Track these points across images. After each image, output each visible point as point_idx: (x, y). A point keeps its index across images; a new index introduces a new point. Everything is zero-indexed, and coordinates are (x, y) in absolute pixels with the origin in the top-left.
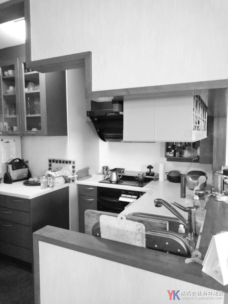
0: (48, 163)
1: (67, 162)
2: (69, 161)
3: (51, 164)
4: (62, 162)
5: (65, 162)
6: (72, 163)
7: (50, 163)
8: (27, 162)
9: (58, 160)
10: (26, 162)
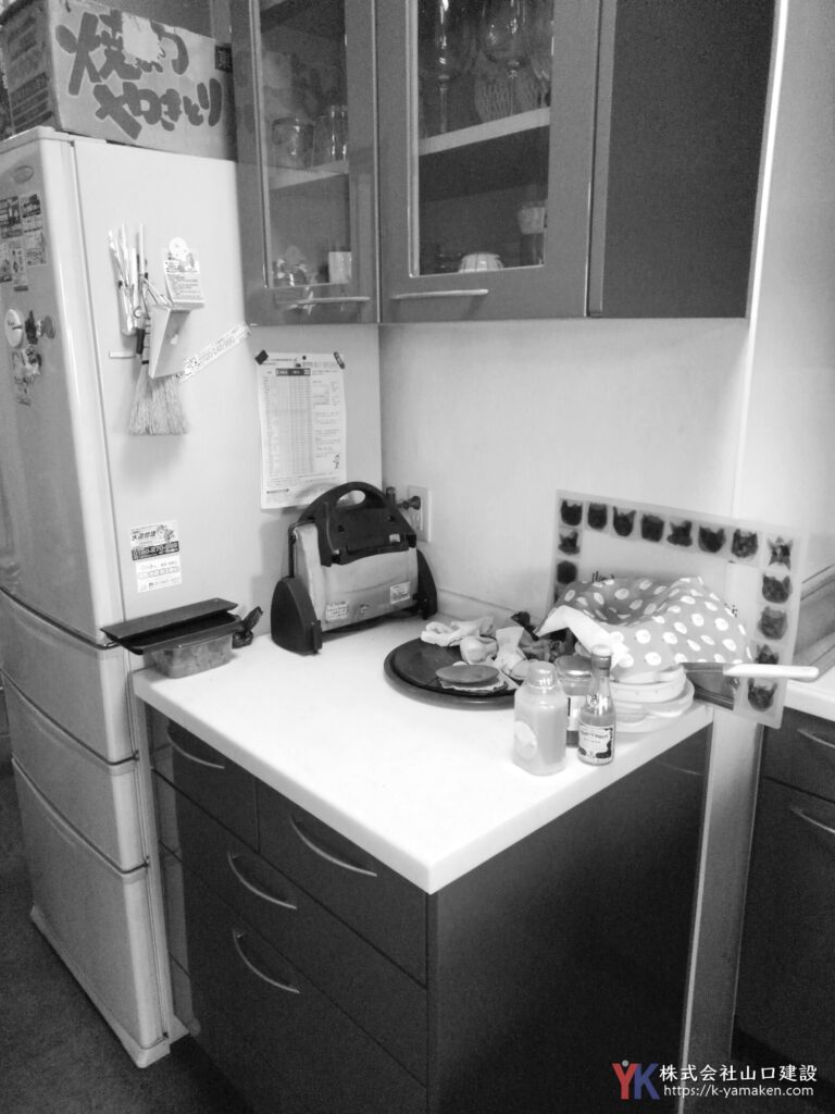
0: (550, 528)
1: (711, 541)
2: (737, 535)
3: (576, 536)
4: (667, 531)
5: (695, 535)
6: (763, 552)
7: (568, 531)
8: (415, 502)
9: (633, 513)
10: (406, 505)
